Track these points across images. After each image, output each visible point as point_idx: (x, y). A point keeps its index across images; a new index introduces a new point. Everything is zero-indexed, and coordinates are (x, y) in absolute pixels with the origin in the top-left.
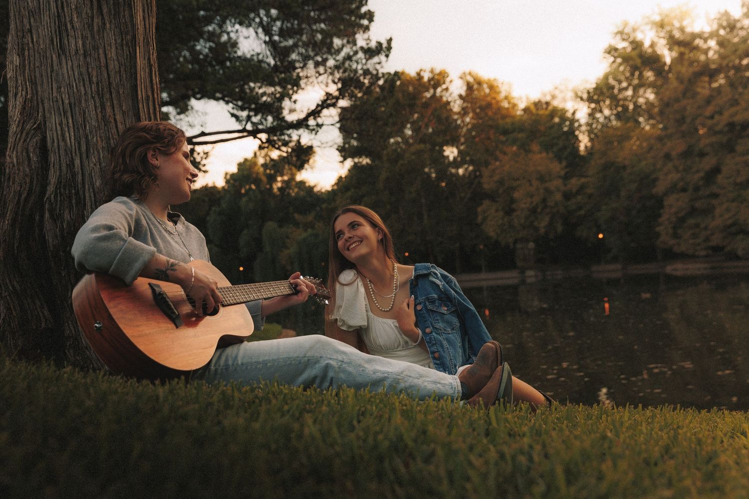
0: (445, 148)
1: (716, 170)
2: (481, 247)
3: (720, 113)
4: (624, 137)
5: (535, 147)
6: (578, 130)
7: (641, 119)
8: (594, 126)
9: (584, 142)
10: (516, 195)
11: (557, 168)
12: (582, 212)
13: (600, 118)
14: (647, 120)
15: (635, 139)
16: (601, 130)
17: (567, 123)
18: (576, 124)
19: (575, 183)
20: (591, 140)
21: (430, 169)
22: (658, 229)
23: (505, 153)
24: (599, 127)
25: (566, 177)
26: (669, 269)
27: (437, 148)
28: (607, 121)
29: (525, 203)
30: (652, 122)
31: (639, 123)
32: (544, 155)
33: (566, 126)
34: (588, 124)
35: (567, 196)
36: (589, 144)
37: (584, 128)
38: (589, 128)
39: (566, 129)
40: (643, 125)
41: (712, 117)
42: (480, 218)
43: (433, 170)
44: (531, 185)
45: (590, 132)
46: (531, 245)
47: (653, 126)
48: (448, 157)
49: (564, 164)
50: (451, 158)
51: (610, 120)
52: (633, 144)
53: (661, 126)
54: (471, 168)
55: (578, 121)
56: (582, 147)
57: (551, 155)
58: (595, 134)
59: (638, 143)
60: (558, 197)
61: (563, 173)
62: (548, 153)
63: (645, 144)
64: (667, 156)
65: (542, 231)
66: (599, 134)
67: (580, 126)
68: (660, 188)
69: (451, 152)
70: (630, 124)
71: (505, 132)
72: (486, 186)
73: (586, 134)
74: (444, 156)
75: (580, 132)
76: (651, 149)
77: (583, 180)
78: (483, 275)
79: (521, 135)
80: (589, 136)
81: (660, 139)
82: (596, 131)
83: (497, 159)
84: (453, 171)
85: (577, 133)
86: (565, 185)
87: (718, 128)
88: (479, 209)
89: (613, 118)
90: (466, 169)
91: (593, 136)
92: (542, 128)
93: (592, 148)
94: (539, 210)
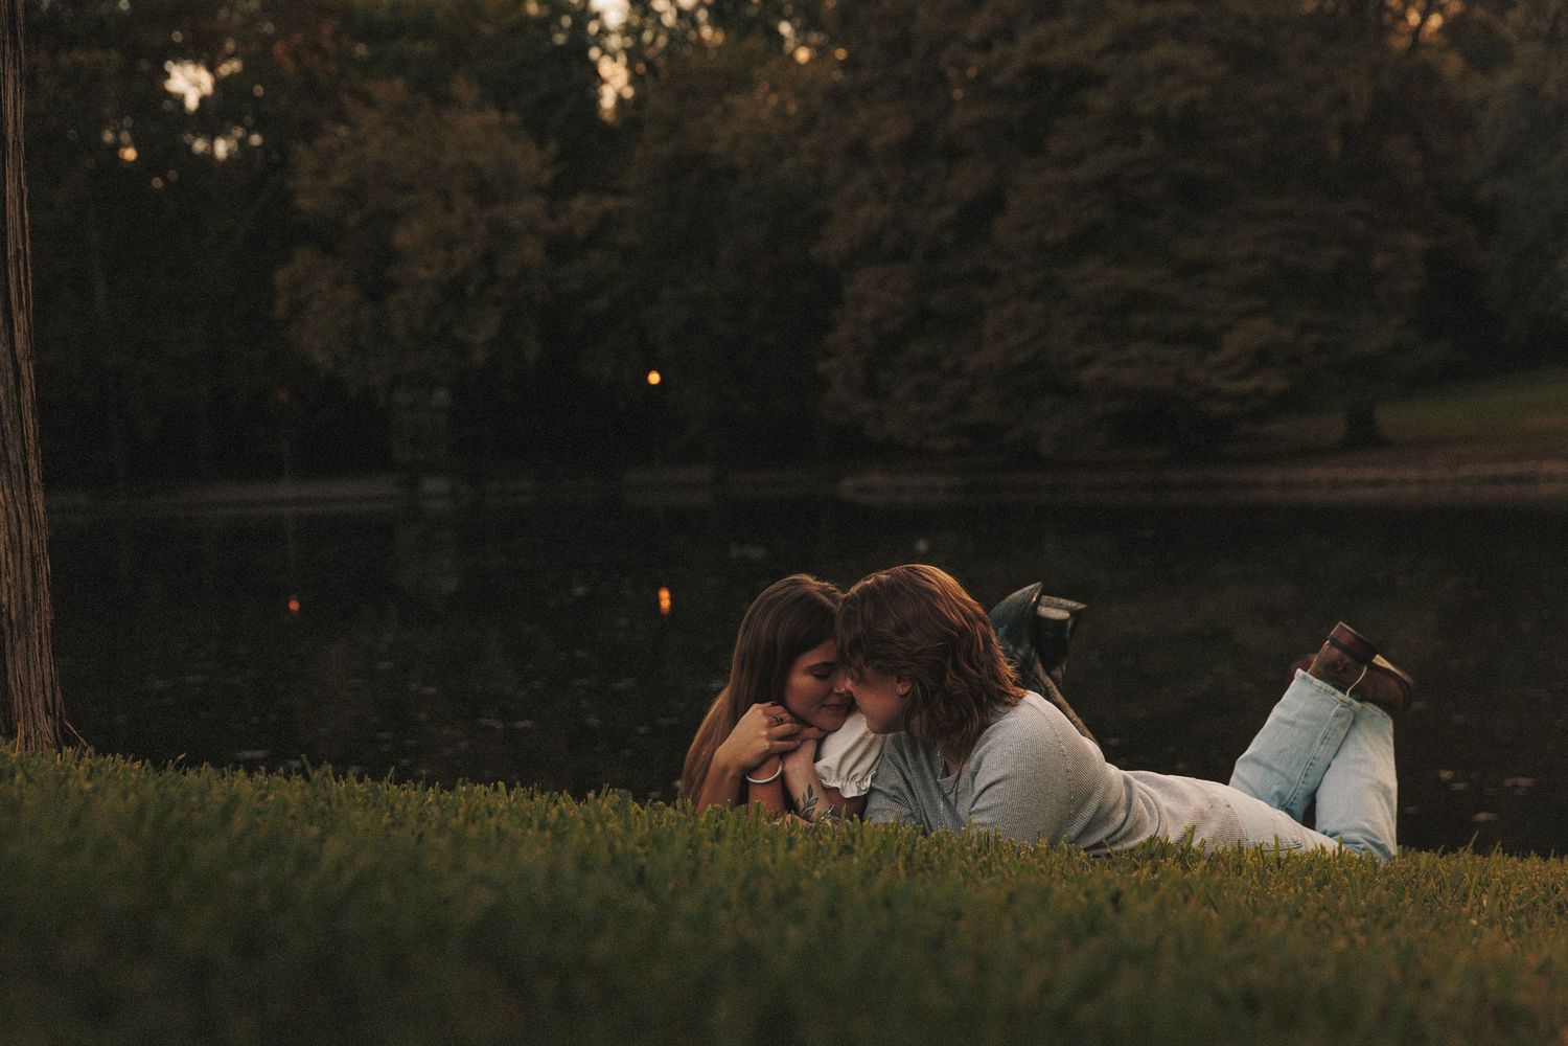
0: (170, 66)
1: (991, 203)
2: (283, 396)
3: (1008, 35)
4: (735, 79)
5: (463, 88)
6: (598, 44)
7: (785, 28)
8: (647, 36)
9: (615, 80)
10: (402, 238)
11: (530, 160)
12: (602, 303)
13: (664, 12)
14: (802, 32)
15: (764, 86)
16: (668, 52)
17: (566, 21)
18: (593, 27)
19: (582, 206)
20: (635, 79)
21: (117, 133)
22: (822, 367)
23: (368, 101)
24: (662, 41)
25: (557, 193)
26: (848, 486)
27: (144, 65)
28: (684, 24)
29: (429, 266)
30: (815, 38)
31: (781, 39)
32: (492, 116)
33: (561, 29)
34: (628, 30)
35: (560, 249)
36: (629, 93)
37: (614, 42)
38: (629, 42)
39: (560, 39)
40: (789, 45)
41: (985, 45)
42: (281, 307)
43: (125, 137)
44: (449, 208)
45: (634, 55)
46: (441, 396)
47: (821, 52)
48: (179, 100)
49: (553, 147)
50: (192, 102)
51: (695, 24)
52: (763, 104)
53: (841, 54)
54: (256, 139)
55: (597, 16)
56: (608, 100)
57: (513, 118)
58: (650, 65)
59: (773, 100)
60: (532, 251)
61: (547, 176)
62: (504, 110)
63: (792, 108)
64: (857, 151)
65: (479, 357)
66: (661, 62)
67: (604, 32)
68: (833, 244)
69: (189, 83)
70: (755, 42)
71: (371, 32)
72: (304, 202)
73: (622, 59)
74: (169, 95)
75: (604, 52)
76: (810, 121)
77: (609, 203)
78: (287, 490)
79: (419, 47)
80: (630, 66)
81: (838, 97)
82: (650, 53)
83: (340, 117)
84: (199, 146)
85: (594, 53)
86: (553, 216)
87: (998, 80)
88: (281, 277)
89: (702, 15)
90: (242, 142)
91: (641, 67)
92: (487, 30)
93: (639, 101)
94: (471, 290)
